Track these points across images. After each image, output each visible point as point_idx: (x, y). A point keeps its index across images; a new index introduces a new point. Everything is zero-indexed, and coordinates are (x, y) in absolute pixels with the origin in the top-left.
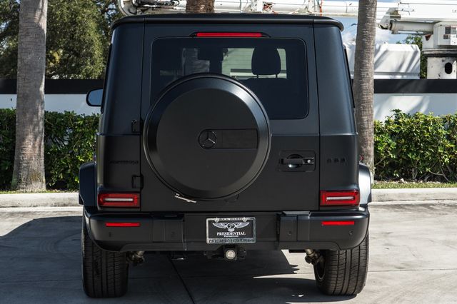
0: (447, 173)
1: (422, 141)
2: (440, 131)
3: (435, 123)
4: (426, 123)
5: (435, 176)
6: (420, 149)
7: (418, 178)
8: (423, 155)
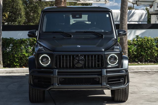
0: (156, 60)
1: (146, 47)
2: (153, 43)
3: (151, 40)
4: (148, 40)
5: (152, 61)
6: (146, 50)
7: (145, 62)
8: (147, 53)
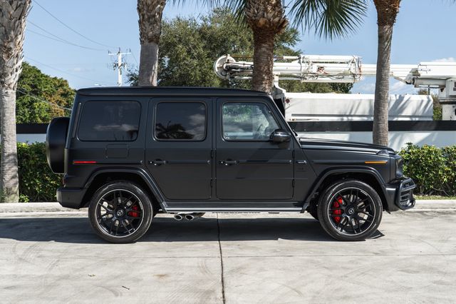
0: (446, 189)
1: (426, 166)
2: (440, 158)
3: (436, 152)
4: (430, 152)
5: (437, 191)
6: (425, 171)
7: (424, 193)
8: (427, 176)
